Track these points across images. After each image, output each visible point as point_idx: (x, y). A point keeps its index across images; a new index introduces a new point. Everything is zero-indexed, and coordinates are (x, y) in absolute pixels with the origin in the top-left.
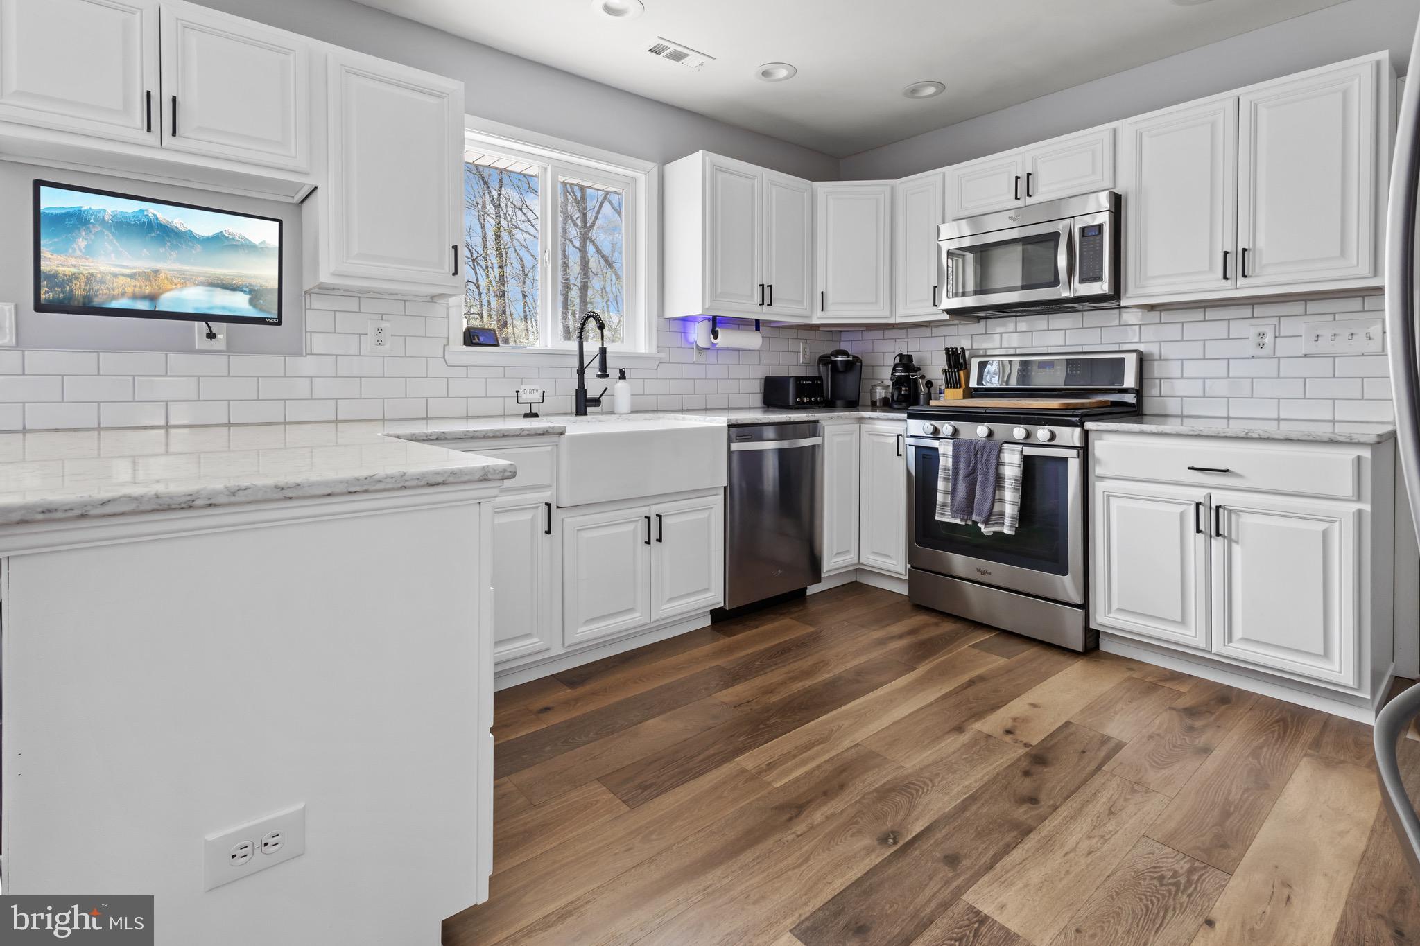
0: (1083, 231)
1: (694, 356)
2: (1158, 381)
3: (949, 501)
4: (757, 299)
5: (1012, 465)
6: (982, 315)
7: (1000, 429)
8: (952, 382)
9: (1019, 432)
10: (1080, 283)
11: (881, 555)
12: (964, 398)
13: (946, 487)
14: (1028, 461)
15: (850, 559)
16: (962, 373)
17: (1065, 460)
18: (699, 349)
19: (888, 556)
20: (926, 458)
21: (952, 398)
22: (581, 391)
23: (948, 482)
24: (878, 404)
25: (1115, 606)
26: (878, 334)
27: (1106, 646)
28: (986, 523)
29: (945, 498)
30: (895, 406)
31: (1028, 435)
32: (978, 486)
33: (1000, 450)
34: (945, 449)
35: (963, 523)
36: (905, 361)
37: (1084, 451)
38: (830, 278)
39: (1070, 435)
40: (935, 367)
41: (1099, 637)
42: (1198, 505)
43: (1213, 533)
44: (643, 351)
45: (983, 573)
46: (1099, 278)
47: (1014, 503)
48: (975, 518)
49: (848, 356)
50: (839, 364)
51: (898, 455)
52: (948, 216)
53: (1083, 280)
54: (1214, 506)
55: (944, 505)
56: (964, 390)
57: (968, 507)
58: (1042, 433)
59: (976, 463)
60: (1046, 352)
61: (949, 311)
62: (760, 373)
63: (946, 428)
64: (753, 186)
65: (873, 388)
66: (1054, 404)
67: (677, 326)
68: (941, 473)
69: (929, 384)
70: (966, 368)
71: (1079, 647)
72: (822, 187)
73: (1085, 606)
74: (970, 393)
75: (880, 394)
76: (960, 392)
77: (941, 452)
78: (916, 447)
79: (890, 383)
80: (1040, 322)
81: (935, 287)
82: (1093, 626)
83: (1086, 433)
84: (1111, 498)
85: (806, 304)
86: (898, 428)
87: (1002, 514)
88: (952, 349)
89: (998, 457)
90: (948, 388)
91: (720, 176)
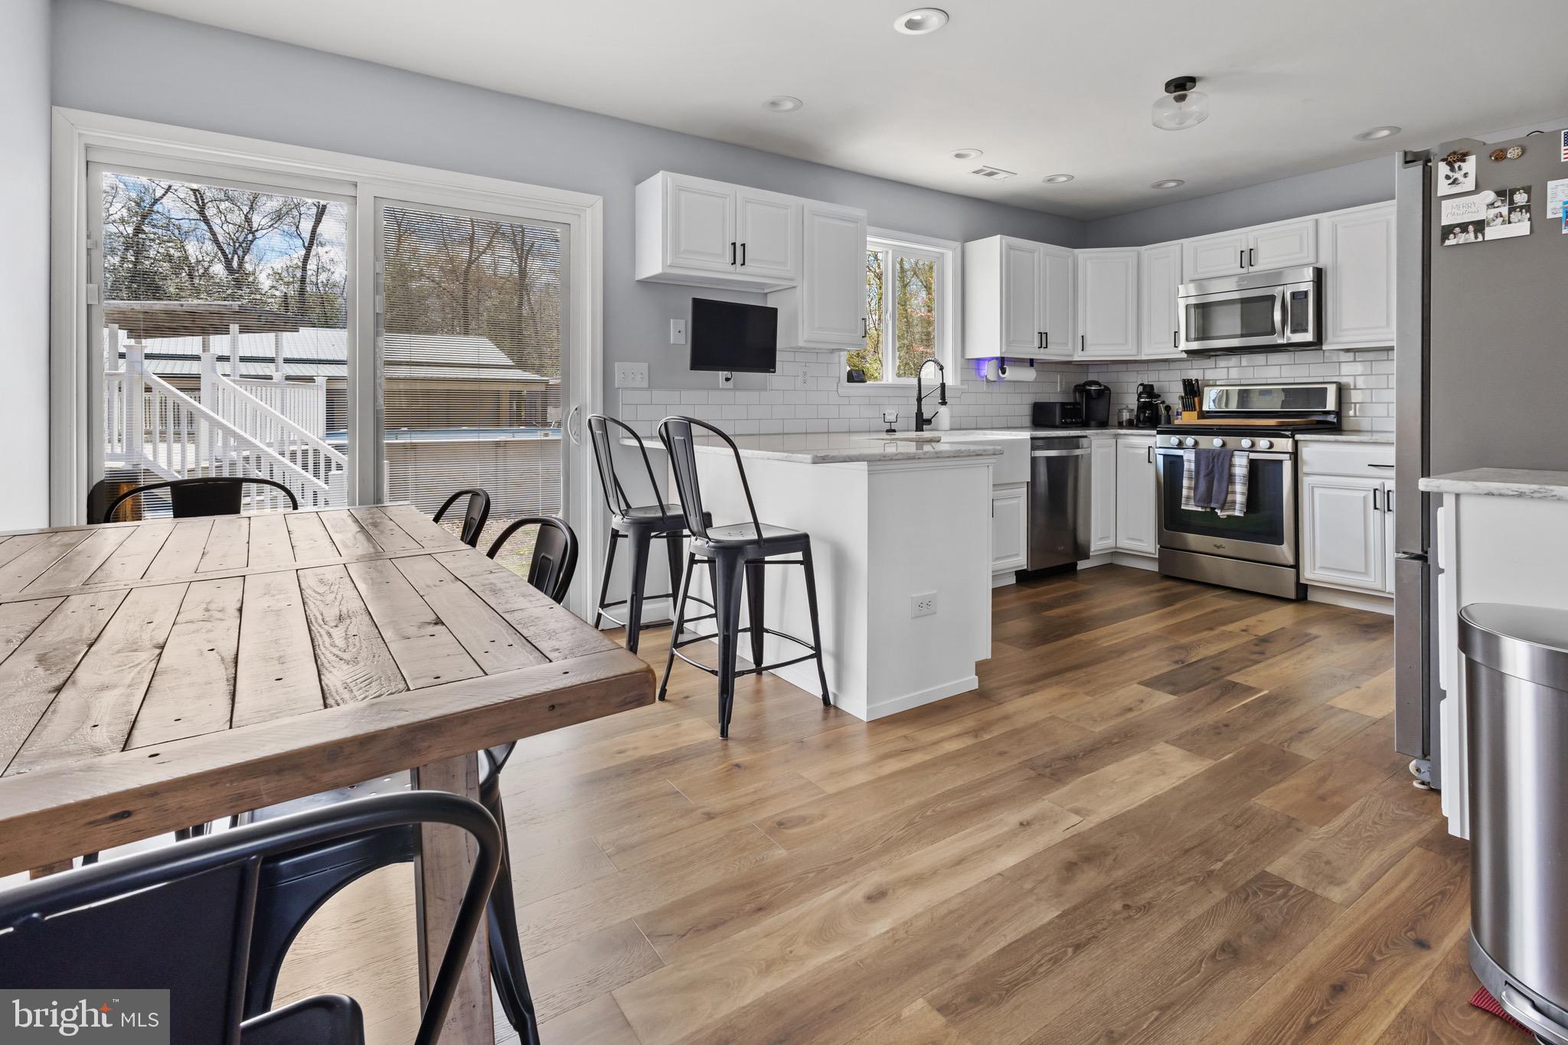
0: (1294, 295)
1: (984, 387)
2: (1353, 406)
3: (1192, 495)
4: (1037, 344)
5: (1241, 466)
6: (1213, 354)
7: (1231, 441)
8: (1188, 406)
9: (1246, 442)
10: (1291, 333)
11: (1133, 539)
12: (1198, 419)
13: (1190, 484)
14: (1253, 465)
15: (1109, 543)
16: (1196, 399)
17: (1281, 462)
18: (988, 381)
19: (1141, 541)
20: (1173, 464)
21: (1189, 418)
22: (919, 414)
23: (1191, 481)
24: (1124, 424)
25: (1318, 565)
26: (1124, 367)
27: (1313, 596)
28: (1222, 509)
29: (1189, 492)
30: (1141, 426)
31: (1253, 445)
32: (1215, 483)
33: (1232, 456)
34: (1189, 456)
35: (1204, 510)
36: (1148, 390)
37: (1295, 455)
38: (1088, 325)
39: (1284, 444)
40: (1174, 394)
41: (1307, 591)
42: (1375, 490)
43: (1386, 510)
44: (951, 384)
45: (1218, 547)
46: (1306, 330)
47: (1243, 494)
48: (1213, 505)
49: (1100, 385)
50: (1093, 392)
51: (1149, 462)
52: (1186, 279)
53: (1293, 331)
54: (1386, 491)
55: (1188, 498)
56: (1198, 412)
57: (1207, 498)
58: (1263, 443)
59: (1213, 466)
60: (1265, 382)
61: (1187, 352)
62: (1029, 400)
63: (1189, 441)
64: (1033, 257)
65: (1120, 411)
66: (1272, 422)
67: (973, 365)
68: (1185, 474)
69: (1168, 408)
70: (1199, 395)
71: (1293, 596)
72: (1082, 254)
73: (1296, 566)
74: (1203, 415)
75: (1126, 416)
76: (1195, 414)
77: (1185, 458)
78: (1165, 456)
79: (1135, 407)
80: (1260, 359)
81: (1175, 332)
82: (1302, 581)
83: (1296, 443)
84: (1315, 489)
85: (1070, 345)
86: (1150, 441)
87: (1234, 502)
88: (1188, 380)
89: (1231, 460)
90: (1184, 411)
91: (1012, 252)
